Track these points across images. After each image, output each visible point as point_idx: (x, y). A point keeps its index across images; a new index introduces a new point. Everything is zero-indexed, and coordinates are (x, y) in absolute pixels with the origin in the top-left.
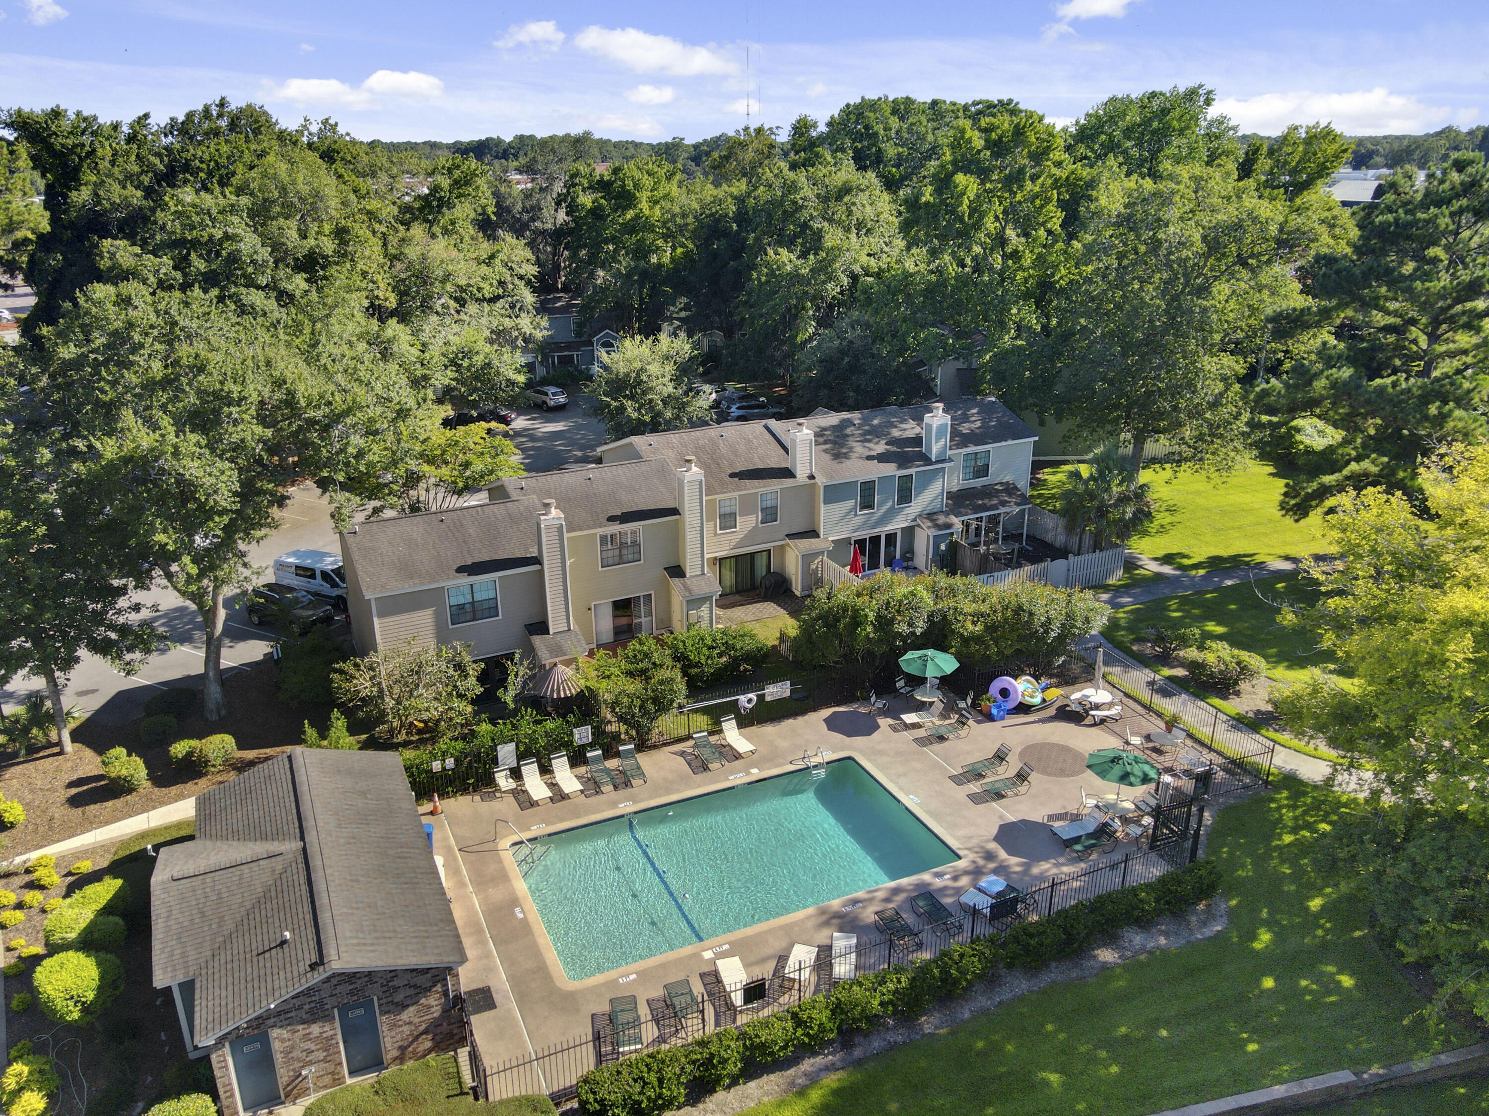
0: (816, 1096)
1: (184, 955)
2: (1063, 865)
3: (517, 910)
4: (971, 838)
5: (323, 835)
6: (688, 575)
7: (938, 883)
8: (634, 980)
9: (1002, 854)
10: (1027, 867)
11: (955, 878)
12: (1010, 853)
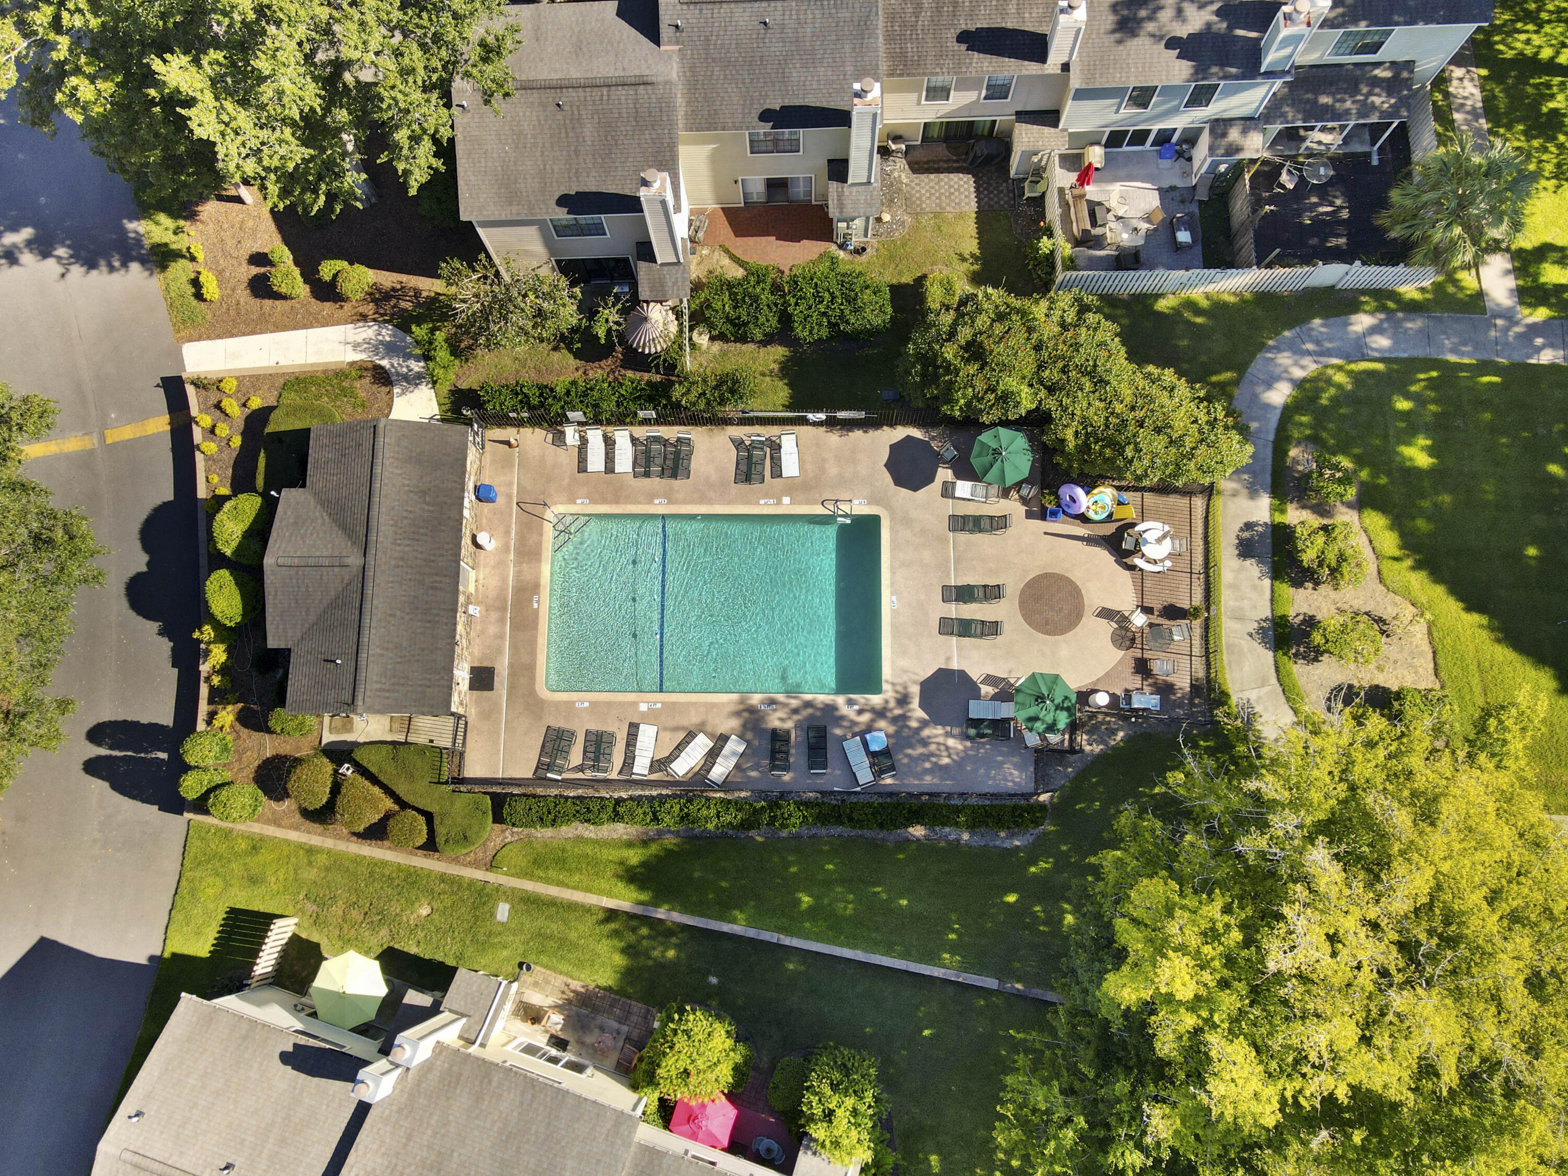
0: (654, 848)
1: (285, 630)
2: (953, 736)
3: (536, 598)
4: (906, 671)
5: (379, 554)
6: (850, 181)
7: (845, 710)
8: (586, 708)
9: (915, 703)
10: (924, 724)
11: (860, 712)
12: (921, 706)
